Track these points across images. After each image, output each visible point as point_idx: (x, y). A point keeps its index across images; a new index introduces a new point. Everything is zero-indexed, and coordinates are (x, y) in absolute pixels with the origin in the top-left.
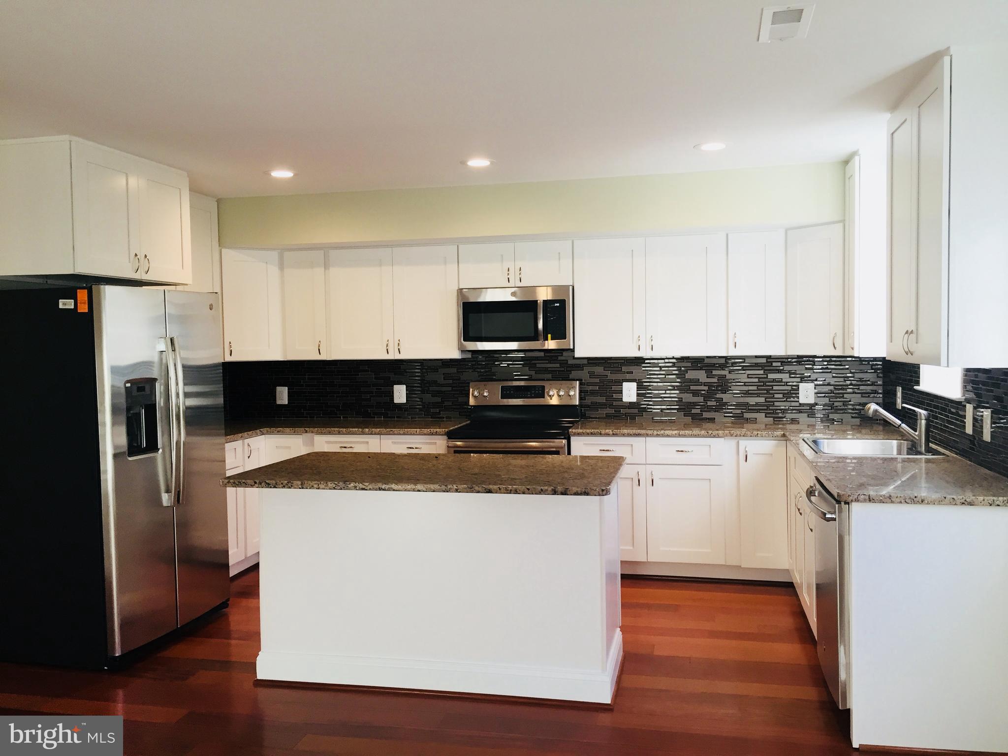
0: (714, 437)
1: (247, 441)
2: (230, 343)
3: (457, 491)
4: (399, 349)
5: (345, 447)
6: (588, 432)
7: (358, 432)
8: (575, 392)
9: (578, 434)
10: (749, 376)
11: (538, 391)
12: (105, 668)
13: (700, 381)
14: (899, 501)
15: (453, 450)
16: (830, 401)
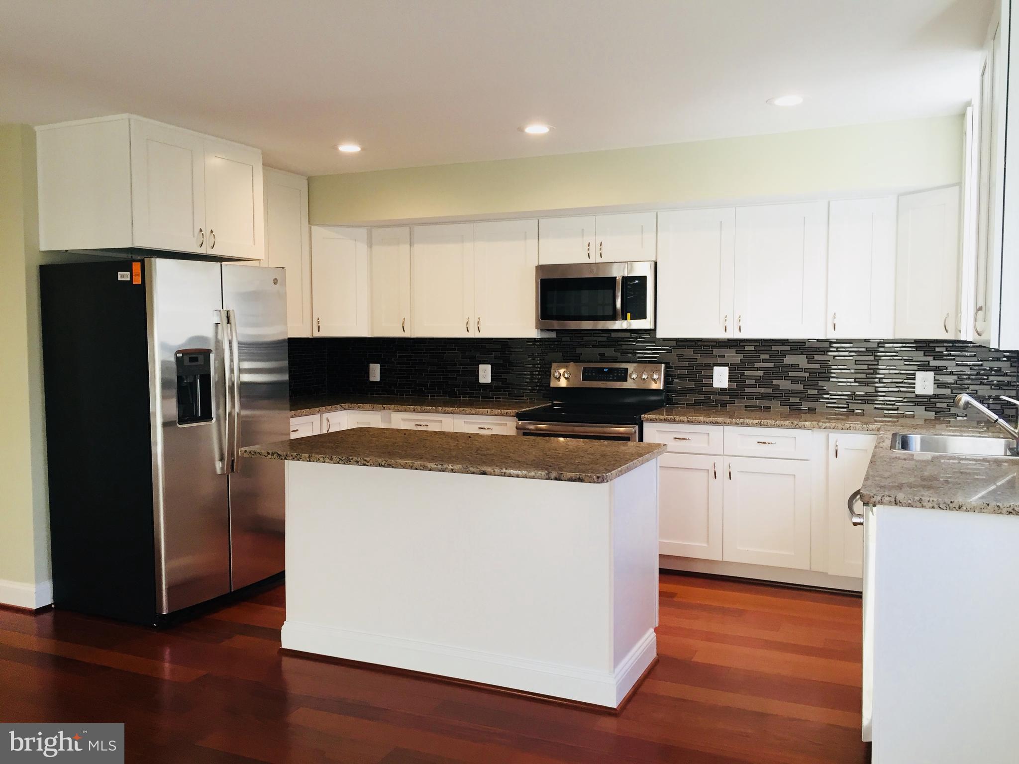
0: (800, 428)
1: (325, 416)
2: (318, 319)
3: (452, 471)
4: (478, 327)
5: (420, 425)
6: (661, 418)
7: (431, 411)
8: (659, 375)
9: (651, 420)
10: (857, 362)
11: (621, 373)
12: (155, 625)
13: (800, 367)
14: (931, 505)
15: (522, 431)
16: (952, 393)
